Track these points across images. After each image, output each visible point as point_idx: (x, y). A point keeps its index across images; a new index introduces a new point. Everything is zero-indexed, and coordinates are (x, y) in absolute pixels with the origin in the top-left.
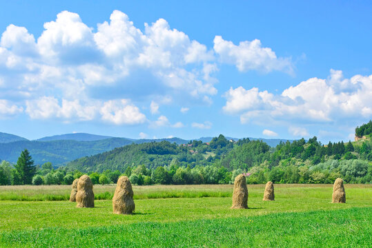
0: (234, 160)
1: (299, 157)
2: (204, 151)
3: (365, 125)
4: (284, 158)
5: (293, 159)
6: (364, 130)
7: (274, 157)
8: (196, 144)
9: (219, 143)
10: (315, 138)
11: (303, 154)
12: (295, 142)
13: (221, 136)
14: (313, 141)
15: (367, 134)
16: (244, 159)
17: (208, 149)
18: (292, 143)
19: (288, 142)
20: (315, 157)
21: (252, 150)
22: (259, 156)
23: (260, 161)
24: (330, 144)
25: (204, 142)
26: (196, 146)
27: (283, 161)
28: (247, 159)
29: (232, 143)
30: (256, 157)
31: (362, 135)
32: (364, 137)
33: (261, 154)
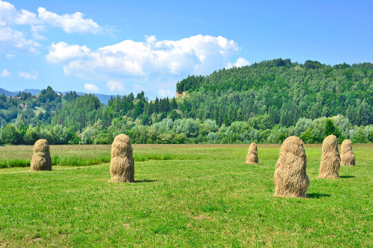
0: (68, 118)
1: (130, 115)
2: (34, 106)
3: (184, 81)
4: (116, 116)
5: (124, 117)
6: (183, 85)
7: (106, 114)
8: (26, 96)
9: (48, 97)
10: (143, 93)
11: (133, 111)
12: (125, 97)
13: (49, 88)
14: (141, 96)
15: (187, 90)
16: (78, 116)
17: (38, 103)
18: (122, 98)
19: (118, 97)
20: (144, 115)
21: (85, 105)
22: (91, 113)
23: (93, 119)
24: (157, 100)
25: (32, 94)
26: (25, 99)
27: (115, 120)
28: (81, 117)
29: (60, 97)
30: (89, 115)
31: (182, 91)
32: (184, 93)
33: (94, 110)
